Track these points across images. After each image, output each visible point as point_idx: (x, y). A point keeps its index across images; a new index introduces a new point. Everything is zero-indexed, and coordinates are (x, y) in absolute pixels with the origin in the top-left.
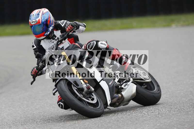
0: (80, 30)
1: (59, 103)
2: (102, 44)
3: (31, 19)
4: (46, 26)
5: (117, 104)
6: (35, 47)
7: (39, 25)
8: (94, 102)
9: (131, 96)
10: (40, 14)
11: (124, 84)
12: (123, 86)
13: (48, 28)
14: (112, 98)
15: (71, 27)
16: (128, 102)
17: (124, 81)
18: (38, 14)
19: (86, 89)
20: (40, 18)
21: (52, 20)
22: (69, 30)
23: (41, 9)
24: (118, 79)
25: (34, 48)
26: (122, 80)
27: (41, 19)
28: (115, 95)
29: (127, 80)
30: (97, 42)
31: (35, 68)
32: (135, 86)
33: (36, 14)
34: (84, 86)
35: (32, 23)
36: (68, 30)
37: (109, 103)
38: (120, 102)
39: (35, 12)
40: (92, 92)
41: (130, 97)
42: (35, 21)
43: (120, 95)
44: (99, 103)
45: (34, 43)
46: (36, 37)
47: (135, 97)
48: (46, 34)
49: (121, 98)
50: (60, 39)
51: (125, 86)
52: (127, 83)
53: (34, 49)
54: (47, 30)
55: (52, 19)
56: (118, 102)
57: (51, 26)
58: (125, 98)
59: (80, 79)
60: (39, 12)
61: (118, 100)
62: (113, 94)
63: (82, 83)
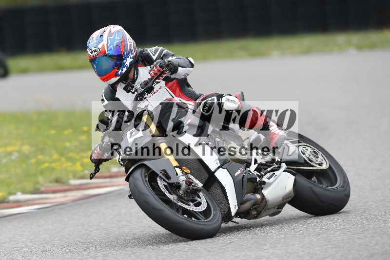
3: (90, 47)
5: (254, 213)
9: (283, 198)
11: (268, 175)
12: (264, 179)
14: (240, 203)
16: (278, 208)
17: (269, 169)
18: (101, 36)
19: (184, 186)
20: (105, 42)
26: (264, 167)
27: (107, 45)
28: (250, 196)
29: (274, 167)
30: (220, 97)
33: (98, 36)
34: (182, 179)
35: (91, 54)
37: (234, 211)
38: (259, 209)
40: (199, 190)
41: (281, 199)
42: (96, 49)
43: (258, 196)
44: (212, 211)
45: (103, 95)
47: (291, 200)
48: (120, 71)
49: (261, 202)
50: (139, 92)
51: (269, 178)
52: (275, 172)
54: (121, 65)
55: (129, 44)
56: (255, 209)
58: (269, 202)
59: (175, 167)
60: (102, 32)
61: (254, 205)
62: (243, 195)
63: (177, 174)
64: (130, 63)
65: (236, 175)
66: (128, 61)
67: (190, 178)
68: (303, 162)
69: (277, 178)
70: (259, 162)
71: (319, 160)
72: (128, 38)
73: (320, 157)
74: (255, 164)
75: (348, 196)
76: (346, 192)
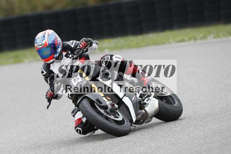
0: (93, 47)
1: (77, 128)
2: (116, 57)
3: (37, 42)
5: (142, 121)
6: (45, 73)
7: (46, 48)
8: (120, 119)
10: (46, 36)
11: (146, 99)
12: (145, 101)
13: (57, 49)
14: (137, 115)
15: (85, 43)
16: (151, 118)
17: (146, 96)
18: (44, 36)
19: (110, 107)
20: (46, 40)
24: (139, 94)
25: (44, 74)
26: (143, 95)
27: (48, 41)
28: (139, 111)
29: (148, 95)
30: (112, 56)
32: (157, 101)
33: (41, 37)
34: (108, 103)
35: (38, 47)
37: (134, 120)
38: (144, 119)
39: (40, 35)
40: (117, 109)
41: (154, 112)
42: (41, 44)
43: (144, 111)
46: (44, 61)
48: (55, 56)
49: (145, 114)
51: (147, 101)
52: (149, 98)
54: (56, 52)
55: (59, 40)
56: (142, 118)
57: (58, 47)
58: (149, 114)
60: (44, 33)
61: (142, 116)
62: (137, 111)
63: (105, 101)
64: (60, 51)
65: (133, 99)
66: (59, 50)
69: (151, 101)
75: (182, 110)
76: (181, 108)
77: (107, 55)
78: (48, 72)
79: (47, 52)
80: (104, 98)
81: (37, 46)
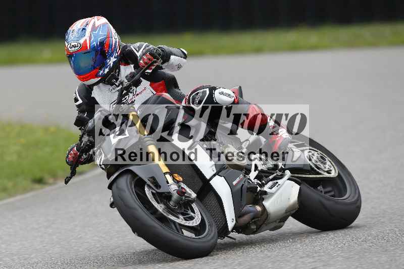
0: (172, 63)
2: (222, 93)
3: (69, 40)
4: (101, 54)
5: (254, 227)
6: (80, 101)
7: (85, 53)
8: (196, 222)
9: (286, 211)
10: (89, 29)
11: (270, 183)
12: (266, 188)
13: (106, 59)
14: (239, 215)
15: (150, 57)
16: (279, 222)
17: (271, 177)
18: (83, 29)
19: (175, 196)
20: (87, 37)
21: (116, 42)
22: (146, 63)
23: (90, 18)
24: (257, 172)
25: (78, 103)
26: (265, 174)
27: (90, 40)
28: (249, 207)
29: (277, 175)
30: (212, 89)
31: (74, 147)
32: (296, 188)
33: (79, 29)
34: (174, 188)
35: (69, 49)
36: (143, 64)
37: (231, 225)
38: (259, 223)
39: (78, 25)
40: (193, 201)
41: (284, 211)
42: (77, 44)
43: (259, 208)
44: (207, 226)
45: (77, 93)
46: (80, 79)
47: (295, 212)
48: (102, 72)
49: (262, 215)
50: (125, 85)
51: (271, 188)
52: (278, 181)
53: (78, 106)
54: (103, 65)
55: (114, 40)
56: (255, 223)
57: (111, 55)
59: (165, 174)
60: (85, 24)
61: (253, 218)
62: (242, 206)
63: (168, 183)
64: (114, 62)
65: (234, 183)
66: (112, 61)
67: (182, 188)
68: (309, 168)
69: (280, 187)
70: (259, 168)
71: (327, 166)
72: (113, 34)
73: (328, 163)
74: (255, 171)
77: (203, 87)
78: (86, 101)
79: (86, 62)
80: (168, 176)
81: (68, 47)
